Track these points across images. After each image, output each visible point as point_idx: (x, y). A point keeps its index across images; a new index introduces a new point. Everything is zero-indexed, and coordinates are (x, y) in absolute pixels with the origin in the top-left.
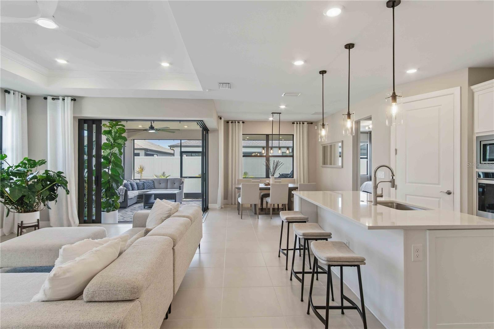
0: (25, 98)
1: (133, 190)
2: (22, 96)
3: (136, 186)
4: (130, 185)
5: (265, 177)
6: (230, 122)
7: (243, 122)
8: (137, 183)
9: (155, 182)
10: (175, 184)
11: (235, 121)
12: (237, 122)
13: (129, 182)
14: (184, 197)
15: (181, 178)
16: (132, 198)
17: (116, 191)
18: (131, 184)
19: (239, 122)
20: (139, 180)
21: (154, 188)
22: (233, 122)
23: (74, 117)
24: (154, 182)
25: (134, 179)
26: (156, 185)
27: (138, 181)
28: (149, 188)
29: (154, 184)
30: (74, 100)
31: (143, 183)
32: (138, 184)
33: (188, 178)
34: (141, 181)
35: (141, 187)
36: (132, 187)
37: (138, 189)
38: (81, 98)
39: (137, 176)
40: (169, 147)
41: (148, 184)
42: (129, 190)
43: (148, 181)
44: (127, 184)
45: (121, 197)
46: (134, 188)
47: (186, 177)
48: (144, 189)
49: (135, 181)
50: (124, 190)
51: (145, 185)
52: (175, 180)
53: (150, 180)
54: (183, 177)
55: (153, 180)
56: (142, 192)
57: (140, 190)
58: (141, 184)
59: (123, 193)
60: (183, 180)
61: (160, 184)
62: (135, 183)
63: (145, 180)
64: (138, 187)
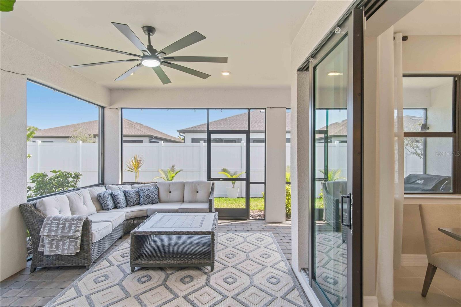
1: (116, 207)
3: (122, 199)
4: (110, 197)
5: (451, 191)
8: (125, 193)
9: (159, 187)
10: (198, 192)
13: (109, 191)
15: (208, 180)
18: (111, 195)
20: (130, 186)
21: (159, 201)
24: (158, 190)
26: (163, 195)
27: (128, 188)
28: (148, 201)
29: (158, 192)
31: (138, 192)
32: (127, 195)
33: (222, 180)
34: (135, 188)
35: (133, 200)
36: (114, 202)
37: (128, 205)
39: (129, 177)
40: (179, 133)
41: (147, 193)
42: (108, 209)
43: (147, 186)
44: (102, 195)
45: (71, 242)
46: (118, 203)
47: (218, 179)
48: (138, 204)
49: (123, 187)
50: (81, 222)
51: (141, 196)
52: (198, 185)
53: (151, 185)
54: (212, 178)
55: (157, 186)
56: (134, 213)
57: (131, 206)
58: (134, 195)
59: (78, 231)
60: (212, 184)
61: (170, 192)
62: (122, 193)
63: (142, 185)
64: (127, 201)
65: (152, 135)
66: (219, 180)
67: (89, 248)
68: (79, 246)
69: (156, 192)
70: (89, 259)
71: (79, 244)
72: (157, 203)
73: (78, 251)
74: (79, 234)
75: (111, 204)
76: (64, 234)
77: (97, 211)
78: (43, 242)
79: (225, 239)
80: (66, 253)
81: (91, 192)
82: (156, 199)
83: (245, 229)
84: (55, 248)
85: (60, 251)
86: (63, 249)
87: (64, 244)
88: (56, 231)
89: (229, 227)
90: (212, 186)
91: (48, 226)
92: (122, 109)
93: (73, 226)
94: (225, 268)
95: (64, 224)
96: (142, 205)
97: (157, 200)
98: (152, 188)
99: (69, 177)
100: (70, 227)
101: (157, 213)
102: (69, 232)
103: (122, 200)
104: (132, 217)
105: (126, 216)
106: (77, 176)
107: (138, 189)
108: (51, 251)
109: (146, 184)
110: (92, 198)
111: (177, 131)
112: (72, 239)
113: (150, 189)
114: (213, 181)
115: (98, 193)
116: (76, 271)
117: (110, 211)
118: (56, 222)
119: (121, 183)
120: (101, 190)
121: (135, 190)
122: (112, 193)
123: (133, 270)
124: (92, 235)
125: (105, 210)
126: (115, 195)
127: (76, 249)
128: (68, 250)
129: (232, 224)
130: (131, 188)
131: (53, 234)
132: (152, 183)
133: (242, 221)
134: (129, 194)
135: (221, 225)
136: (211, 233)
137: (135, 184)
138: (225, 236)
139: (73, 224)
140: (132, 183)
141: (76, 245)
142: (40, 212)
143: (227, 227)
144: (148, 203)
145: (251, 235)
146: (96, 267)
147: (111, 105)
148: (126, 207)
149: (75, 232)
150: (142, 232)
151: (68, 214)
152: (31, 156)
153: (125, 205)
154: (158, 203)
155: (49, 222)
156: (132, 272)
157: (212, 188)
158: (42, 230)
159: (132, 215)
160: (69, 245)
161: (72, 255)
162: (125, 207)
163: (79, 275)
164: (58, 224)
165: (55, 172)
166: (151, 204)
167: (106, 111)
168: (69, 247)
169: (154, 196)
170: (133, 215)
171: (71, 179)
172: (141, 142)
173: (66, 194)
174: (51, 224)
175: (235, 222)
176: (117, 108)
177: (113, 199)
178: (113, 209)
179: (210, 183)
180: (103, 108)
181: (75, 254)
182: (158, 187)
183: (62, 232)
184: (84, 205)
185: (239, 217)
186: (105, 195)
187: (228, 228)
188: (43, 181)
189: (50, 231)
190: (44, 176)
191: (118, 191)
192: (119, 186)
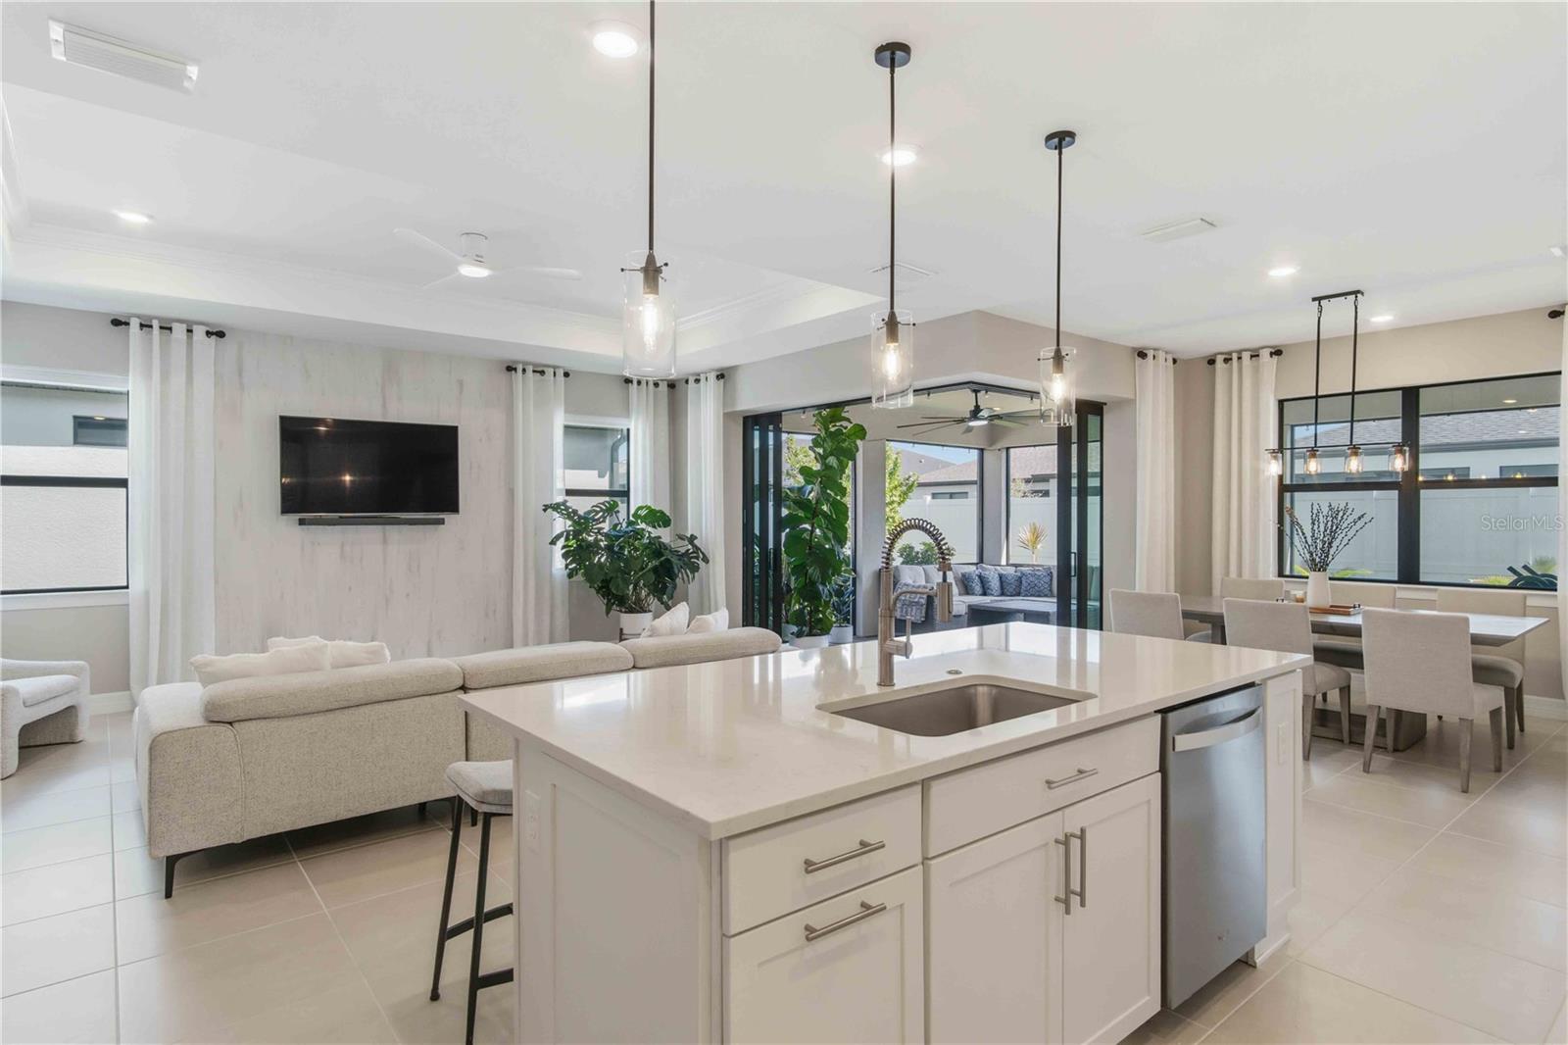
0: (663, 387)
1: (984, 594)
2: (656, 385)
3: (995, 584)
4: (980, 580)
5: (1396, 579)
6: (1220, 359)
7: (1277, 352)
8: (1001, 577)
11: (1240, 352)
12: (1246, 356)
16: (960, 616)
17: (821, 588)
18: (980, 577)
19: (1255, 355)
21: (1049, 593)
22: (1231, 359)
23: (728, 416)
24: (1052, 577)
25: (1008, 565)
27: (1010, 571)
29: (1052, 580)
30: (721, 376)
31: (1020, 578)
32: (1004, 579)
34: (1019, 571)
35: (1010, 589)
36: (983, 587)
38: (733, 369)
39: (1020, 555)
41: (1031, 579)
42: (973, 594)
43: (1038, 570)
44: (969, 576)
45: (918, 609)
46: (988, 589)
48: (1018, 594)
49: (1002, 568)
51: (1024, 583)
57: (1004, 595)
58: (1013, 581)
59: (923, 598)
62: (997, 576)
64: (1002, 587)
67: (933, 619)
68: (924, 615)
69: (1047, 579)
71: (924, 611)
72: (1046, 596)
73: (923, 619)
74: (924, 602)
75: (978, 588)
76: (912, 600)
80: (913, 619)
84: (906, 613)
85: (909, 617)
86: (912, 616)
87: (912, 610)
88: (906, 596)
91: (899, 589)
92: (1008, 449)
95: (912, 590)
97: (1047, 592)
98: (1041, 573)
102: (916, 597)
103: (993, 585)
107: (1022, 572)
108: (902, 616)
109: (1037, 568)
112: (919, 607)
113: (1038, 573)
115: (963, 572)
117: (976, 597)
118: (905, 587)
119: (1004, 564)
120: (972, 569)
121: (1017, 574)
122: (982, 575)
125: (970, 594)
126: (985, 578)
127: (922, 617)
128: (916, 617)
130: (1013, 572)
134: (1007, 578)
137: (1019, 566)
141: (922, 613)
144: (1032, 595)
147: (991, 445)
148: (1000, 595)
149: (920, 598)
153: (999, 592)
154: (1049, 597)
155: (902, 587)
160: (916, 612)
161: (918, 622)
164: (906, 589)
165: (925, 544)
167: (986, 453)
168: (916, 614)
173: (925, 566)
176: (999, 449)
177: (982, 582)
178: (981, 596)
180: (982, 450)
181: (921, 622)
182: (1052, 572)
186: (972, 577)
188: (908, 555)
190: (912, 548)
191: (992, 574)
192: (998, 568)
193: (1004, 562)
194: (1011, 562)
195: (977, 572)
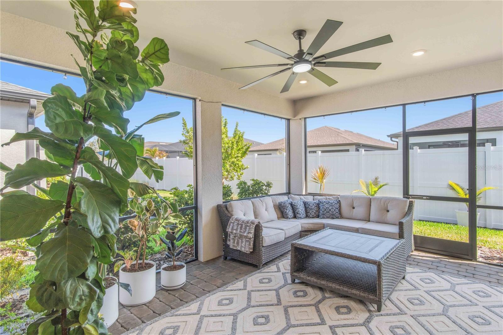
1: (295, 217)
3: (301, 209)
4: (290, 206)
8: (305, 204)
9: (341, 201)
10: (388, 211)
14: (413, 248)
15: (404, 197)
18: (291, 204)
20: (312, 197)
21: (340, 216)
24: (340, 204)
26: (345, 210)
27: (310, 199)
28: (328, 214)
29: (340, 206)
31: (318, 204)
32: (307, 206)
33: (427, 199)
34: (316, 199)
35: (312, 213)
36: (294, 212)
37: (307, 216)
39: (313, 187)
40: (390, 138)
41: (327, 206)
42: (287, 218)
43: (329, 198)
44: (283, 204)
45: (246, 241)
46: (297, 213)
47: (420, 197)
48: (318, 217)
49: (304, 197)
50: (253, 225)
51: (321, 208)
52: (389, 203)
53: (333, 198)
54: (411, 195)
55: (339, 199)
56: (311, 225)
57: (311, 218)
58: (314, 206)
59: (251, 233)
60: (410, 203)
61: (354, 208)
62: (302, 203)
63: (324, 197)
64: (306, 212)
65: (359, 143)
66: (422, 199)
67: (260, 250)
68: (252, 246)
69: (337, 206)
70: (260, 260)
71: (252, 244)
72: (337, 218)
73: (251, 251)
74: (251, 236)
75: (290, 213)
76: (241, 233)
77: (278, 218)
78: (229, 237)
79: (420, 278)
80: (243, 250)
81: (274, 200)
82: (337, 213)
83: (460, 273)
84: (236, 244)
85: (240, 247)
86: (242, 246)
87: (242, 242)
88: (236, 230)
89: (434, 264)
90: (409, 205)
91: (232, 224)
92: (305, 118)
93: (248, 228)
94: (399, 314)
95: (242, 225)
96: (321, 218)
97: (338, 215)
98: (332, 201)
99: (262, 186)
100: (246, 228)
101: (329, 228)
102: (244, 232)
103: (301, 211)
104: (308, 229)
105: (302, 227)
106: (269, 185)
107: (319, 201)
108: (234, 246)
109: (328, 197)
110: (274, 206)
111: (387, 136)
112: (247, 239)
113: (330, 202)
114: (411, 198)
115: (279, 201)
116: (251, 268)
117: (289, 220)
118: (237, 222)
119: (305, 194)
120: (284, 199)
121: (315, 201)
122: (292, 203)
123: (293, 282)
124: (262, 238)
125: (285, 218)
126: (295, 205)
127: (250, 248)
128: (245, 248)
129: (441, 261)
130: (313, 200)
131: (234, 231)
132: (334, 196)
133: (462, 260)
134: (309, 205)
135: (421, 259)
136: (377, 262)
137: (317, 196)
138: (421, 274)
139: (248, 226)
140: (314, 195)
141: (250, 245)
142: (229, 212)
143: (431, 263)
144: (328, 218)
145: (467, 284)
146: (266, 269)
147: (294, 117)
148: (306, 218)
149: (249, 233)
150: (301, 245)
151: (251, 217)
152: (249, 167)
153: (305, 215)
154: (339, 218)
155: (233, 222)
156: (292, 282)
157: (408, 208)
158: (228, 227)
159: (308, 227)
160: (245, 244)
161: (247, 253)
162: (304, 218)
163: (252, 272)
164: (238, 224)
165: (253, 180)
166: (331, 218)
167: (291, 122)
168: (245, 245)
169: (335, 211)
170: (310, 228)
171: (264, 187)
172: (348, 151)
173: (252, 200)
174: (233, 223)
175: (448, 259)
176: (300, 119)
177: (293, 209)
178: (292, 219)
179: (406, 202)
180: (289, 120)
181: (249, 253)
182: (339, 201)
183: (240, 231)
184: (266, 212)
185: (456, 254)
186: (285, 204)
187: (432, 265)
188: (244, 188)
189: (232, 229)
190: (245, 183)
191: (298, 201)
192: (301, 197)
193: (304, 193)
194: (308, 192)
195: (289, 201)
